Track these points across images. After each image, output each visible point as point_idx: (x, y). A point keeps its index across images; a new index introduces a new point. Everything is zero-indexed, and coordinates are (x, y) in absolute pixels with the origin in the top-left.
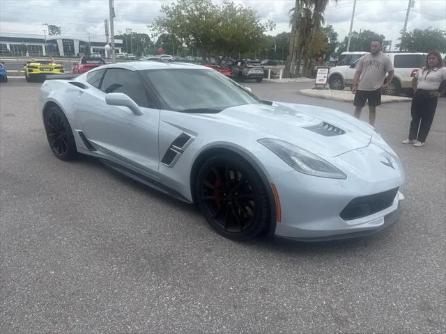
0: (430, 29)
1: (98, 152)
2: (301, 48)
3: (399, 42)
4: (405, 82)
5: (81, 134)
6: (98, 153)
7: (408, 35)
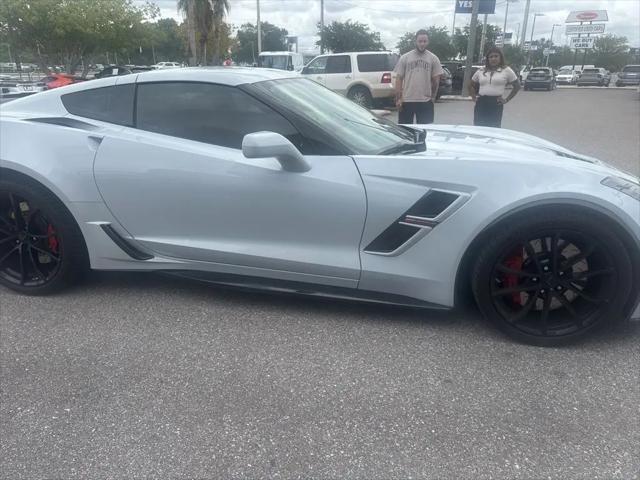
0: (350, 23)
1: (156, 259)
2: (202, 46)
3: (319, 38)
4: (376, 90)
5: (108, 229)
6: (159, 261)
7: (326, 29)
